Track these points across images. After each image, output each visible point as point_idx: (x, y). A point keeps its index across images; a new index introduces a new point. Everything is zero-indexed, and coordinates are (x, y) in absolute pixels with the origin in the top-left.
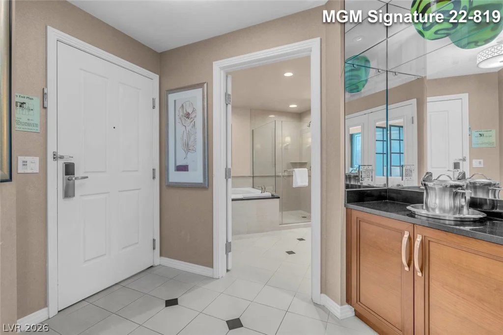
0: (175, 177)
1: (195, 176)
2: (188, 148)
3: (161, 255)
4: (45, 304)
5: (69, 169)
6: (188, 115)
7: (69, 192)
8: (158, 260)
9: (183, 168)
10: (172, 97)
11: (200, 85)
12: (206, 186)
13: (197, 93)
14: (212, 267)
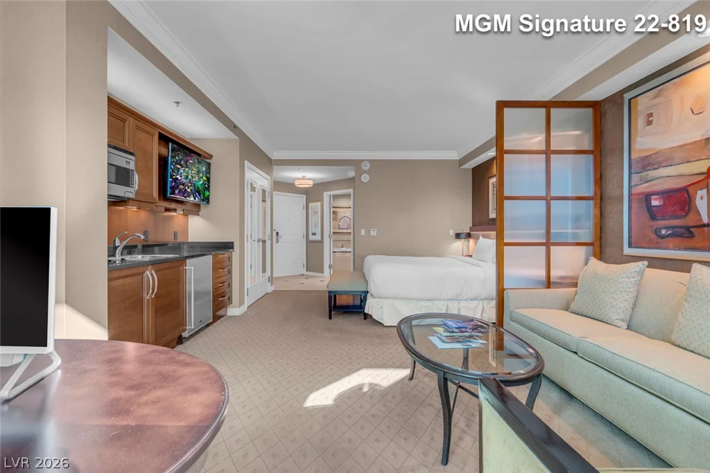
0: (312, 238)
1: (318, 238)
2: (316, 226)
3: (307, 271)
5: (277, 234)
6: (316, 213)
7: (277, 242)
8: (305, 273)
9: (314, 234)
10: (311, 205)
11: (320, 201)
12: (321, 242)
13: (319, 204)
14: (323, 272)
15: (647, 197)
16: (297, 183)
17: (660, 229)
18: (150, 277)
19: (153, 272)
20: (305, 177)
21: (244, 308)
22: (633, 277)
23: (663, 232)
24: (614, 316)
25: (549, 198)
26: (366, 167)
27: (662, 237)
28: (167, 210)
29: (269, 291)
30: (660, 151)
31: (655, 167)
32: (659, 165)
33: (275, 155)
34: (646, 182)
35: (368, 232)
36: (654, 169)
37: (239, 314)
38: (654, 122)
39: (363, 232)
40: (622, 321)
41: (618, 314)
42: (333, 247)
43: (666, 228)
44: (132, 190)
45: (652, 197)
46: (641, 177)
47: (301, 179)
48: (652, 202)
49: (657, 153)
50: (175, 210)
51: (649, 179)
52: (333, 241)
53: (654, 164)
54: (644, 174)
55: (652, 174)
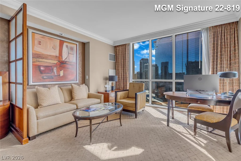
15: (39, 67)
17: (44, 76)
23: (45, 77)
27: (45, 79)
30: (44, 54)
31: (42, 58)
32: (43, 58)
34: (39, 62)
36: (42, 59)
38: (42, 44)
43: (46, 76)
45: (41, 67)
46: (37, 60)
48: (41, 68)
49: (42, 54)
51: (40, 61)
53: (42, 57)
54: (38, 59)
55: (41, 60)
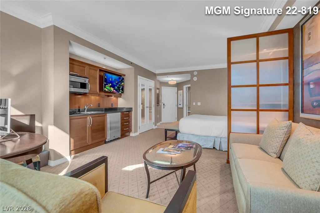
1: (181, 106)
2: (181, 101)
4: (161, 121)
5: (164, 104)
6: (181, 95)
7: (164, 108)
9: (180, 105)
10: (179, 91)
12: (183, 108)
13: (181, 91)
15: (309, 83)
16: (169, 82)
17: (314, 102)
18: (89, 119)
19: (91, 117)
20: (173, 80)
21: (137, 134)
22: (283, 129)
23: (315, 104)
24: (270, 150)
25: (258, 86)
26: (195, 73)
27: (314, 107)
28: (108, 96)
29: (154, 128)
31: (311, 65)
32: (313, 64)
33: (157, 72)
34: (308, 74)
35: (196, 104)
37: (134, 136)
38: (311, 38)
39: (194, 104)
40: (275, 153)
41: (273, 149)
42: (188, 111)
43: (316, 101)
44: (87, 90)
45: (311, 83)
46: (306, 71)
47: (171, 81)
48: (311, 86)
50: (112, 96)
52: (188, 107)
54: (307, 69)
